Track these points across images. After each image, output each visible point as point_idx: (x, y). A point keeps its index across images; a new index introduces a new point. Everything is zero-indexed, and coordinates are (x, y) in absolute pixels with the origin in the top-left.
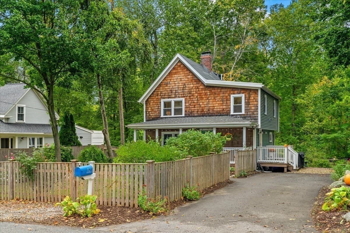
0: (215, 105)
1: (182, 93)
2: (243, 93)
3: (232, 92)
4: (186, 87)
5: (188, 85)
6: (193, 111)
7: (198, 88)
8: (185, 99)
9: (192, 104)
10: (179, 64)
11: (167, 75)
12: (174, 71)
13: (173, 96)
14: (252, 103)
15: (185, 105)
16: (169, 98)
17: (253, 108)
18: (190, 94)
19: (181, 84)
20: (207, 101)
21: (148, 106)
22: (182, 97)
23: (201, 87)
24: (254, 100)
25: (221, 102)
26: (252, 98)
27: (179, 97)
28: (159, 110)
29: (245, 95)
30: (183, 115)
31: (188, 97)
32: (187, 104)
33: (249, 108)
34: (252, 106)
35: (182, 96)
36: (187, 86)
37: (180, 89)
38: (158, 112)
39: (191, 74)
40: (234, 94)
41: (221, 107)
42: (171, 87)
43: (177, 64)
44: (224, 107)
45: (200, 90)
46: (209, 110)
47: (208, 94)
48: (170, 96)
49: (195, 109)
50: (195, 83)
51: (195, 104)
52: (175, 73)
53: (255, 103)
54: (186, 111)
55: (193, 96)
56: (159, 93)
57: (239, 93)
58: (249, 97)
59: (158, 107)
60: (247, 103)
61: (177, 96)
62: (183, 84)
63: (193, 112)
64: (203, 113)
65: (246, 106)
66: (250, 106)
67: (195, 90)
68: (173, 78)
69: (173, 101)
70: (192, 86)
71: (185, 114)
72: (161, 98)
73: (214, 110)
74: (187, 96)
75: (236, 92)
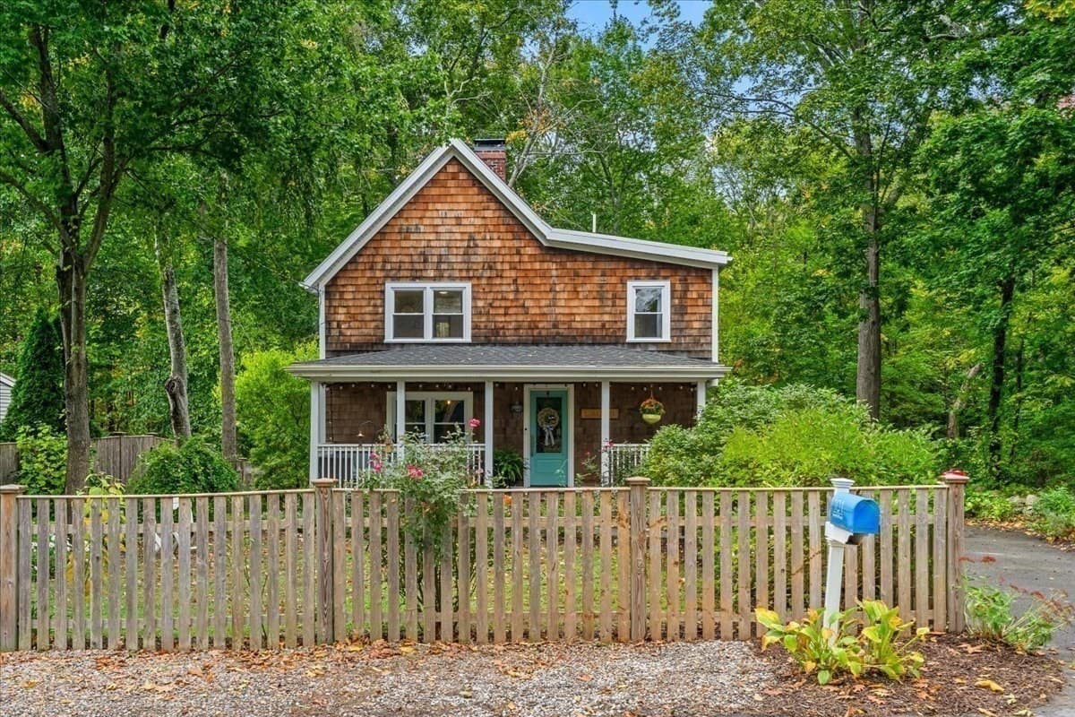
0: (575, 311)
1: (464, 266)
2: (665, 278)
3: (630, 272)
4: (476, 246)
5: (485, 239)
6: (501, 325)
7: (518, 253)
8: (473, 286)
9: (497, 304)
10: (451, 169)
11: (409, 203)
12: (435, 191)
13: (431, 274)
14: (695, 310)
15: (474, 307)
16: (414, 279)
17: (696, 325)
18: (491, 268)
19: (458, 236)
20: (551, 296)
21: (335, 303)
22: (462, 279)
23: (529, 251)
24: (700, 302)
25: (597, 303)
26: (695, 295)
27: (451, 278)
28: (379, 316)
29: (673, 285)
30: (467, 338)
31: (484, 281)
32: (480, 304)
33: (683, 325)
34: (694, 318)
35: (464, 274)
36: (480, 243)
37: (455, 251)
38: (373, 325)
39: (492, 205)
40: (637, 278)
41: (596, 318)
42: (423, 244)
43: (445, 167)
44: (606, 318)
45: (526, 258)
46: (555, 326)
47: (554, 273)
48: (419, 274)
49: (508, 319)
50: (510, 236)
51: (508, 304)
52: (439, 199)
53: (702, 310)
54: (475, 327)
55: (501, 277)
56: (379, 259)
57: (654, 278)
58: (686, 291)
59: (375, 306)
60: (679, 311)
61: (446, 274)
62: (466, 237)
63: (503, 328)
64: (536, 332)
65: (676, 317)
66: (687, 318)
67: (508, 258)
68: (428, 214)
69: (428, 289)
70: (497, 244)
71: (473, 336)
72: (385, 277)
73: (574, 325)
74: (479, 278)
75: (643, 273)
